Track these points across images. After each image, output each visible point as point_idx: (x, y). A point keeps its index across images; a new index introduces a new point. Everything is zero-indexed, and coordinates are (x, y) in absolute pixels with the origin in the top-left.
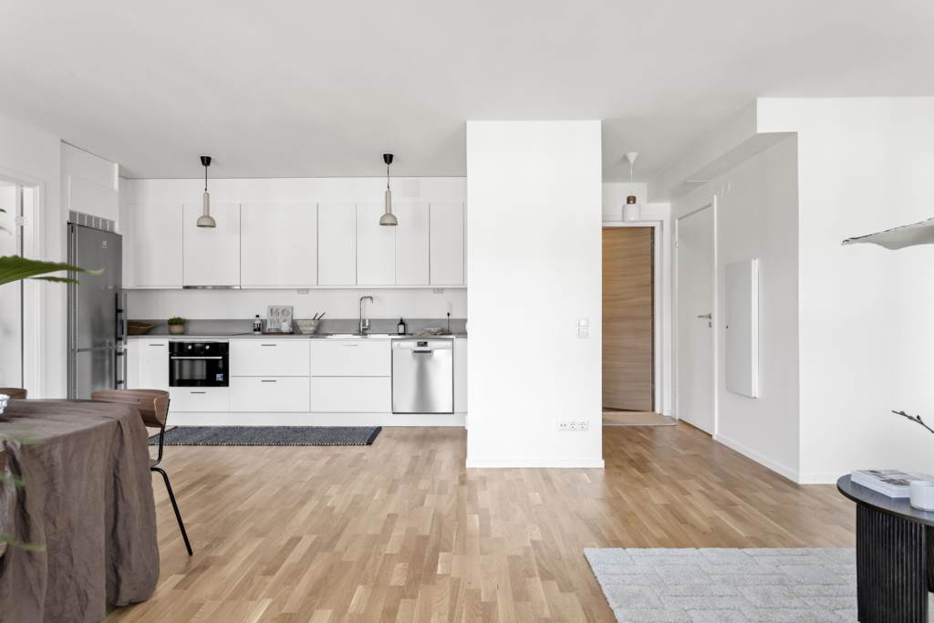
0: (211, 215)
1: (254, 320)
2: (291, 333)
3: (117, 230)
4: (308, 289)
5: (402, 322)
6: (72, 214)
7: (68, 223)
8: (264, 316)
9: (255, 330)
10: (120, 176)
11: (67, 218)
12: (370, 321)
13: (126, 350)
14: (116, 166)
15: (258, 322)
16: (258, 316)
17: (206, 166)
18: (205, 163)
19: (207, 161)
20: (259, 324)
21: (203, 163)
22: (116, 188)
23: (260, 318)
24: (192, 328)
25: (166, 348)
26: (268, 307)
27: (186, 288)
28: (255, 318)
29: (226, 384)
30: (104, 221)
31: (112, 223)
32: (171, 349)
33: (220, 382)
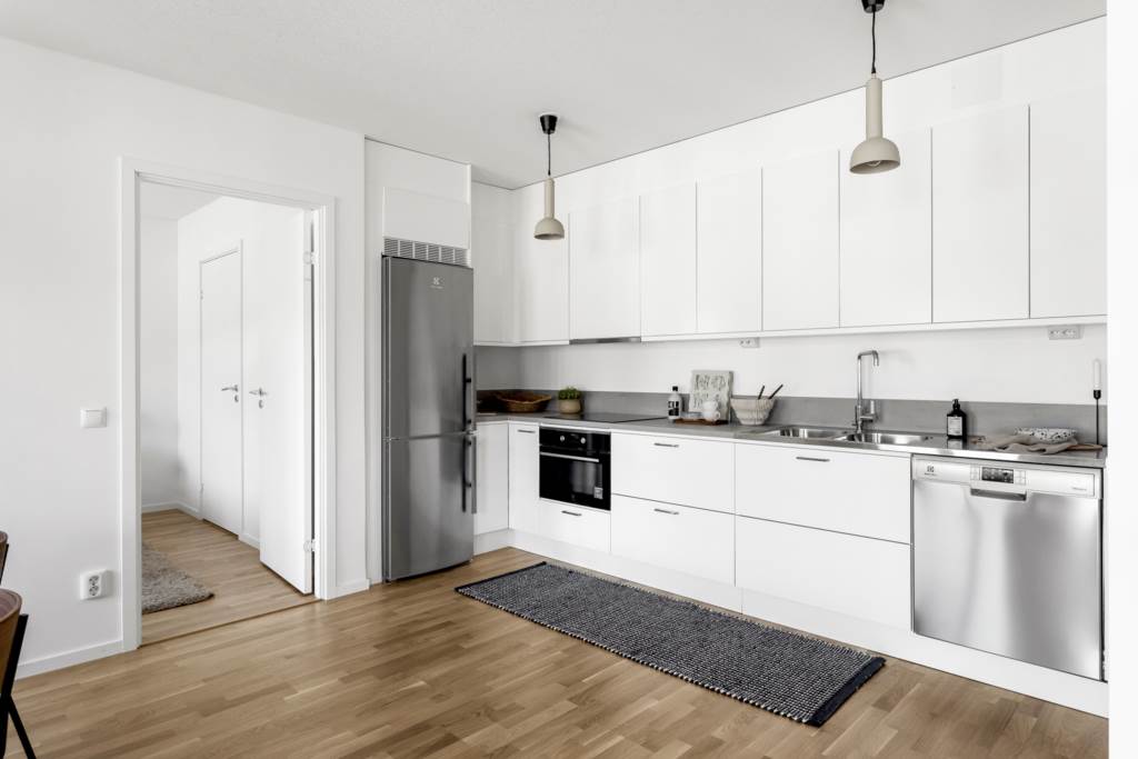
0: (556, 217)
1: (668, 395)
2: (719, 423)
3: (469, 263)
4: (757, 339)
5: (957, 410)
6: (390, 243)
7: (383, 256)
8: (686, 387)
9: (671, 413)
10: (473, 181)
11: (381, 249)
12: (879, 403)
13: (475, 439)
14: (469, 167)
15: (675, 398)
16: (675, 389)
17: (549, 133)
18: (547, 127)
19: (549, 124)
20: (677, 403)
21: (544, 129)
22: (468, 200)
23: (679, 392)
24: (593, 406)
25: (536, 437)
26: (694, 372)
27: (573, 342)
28: (671, 391)
29: (604, 504)
30: (447, 250)
31: (461, 253)
32: (542, 439)
33: (598, 500)
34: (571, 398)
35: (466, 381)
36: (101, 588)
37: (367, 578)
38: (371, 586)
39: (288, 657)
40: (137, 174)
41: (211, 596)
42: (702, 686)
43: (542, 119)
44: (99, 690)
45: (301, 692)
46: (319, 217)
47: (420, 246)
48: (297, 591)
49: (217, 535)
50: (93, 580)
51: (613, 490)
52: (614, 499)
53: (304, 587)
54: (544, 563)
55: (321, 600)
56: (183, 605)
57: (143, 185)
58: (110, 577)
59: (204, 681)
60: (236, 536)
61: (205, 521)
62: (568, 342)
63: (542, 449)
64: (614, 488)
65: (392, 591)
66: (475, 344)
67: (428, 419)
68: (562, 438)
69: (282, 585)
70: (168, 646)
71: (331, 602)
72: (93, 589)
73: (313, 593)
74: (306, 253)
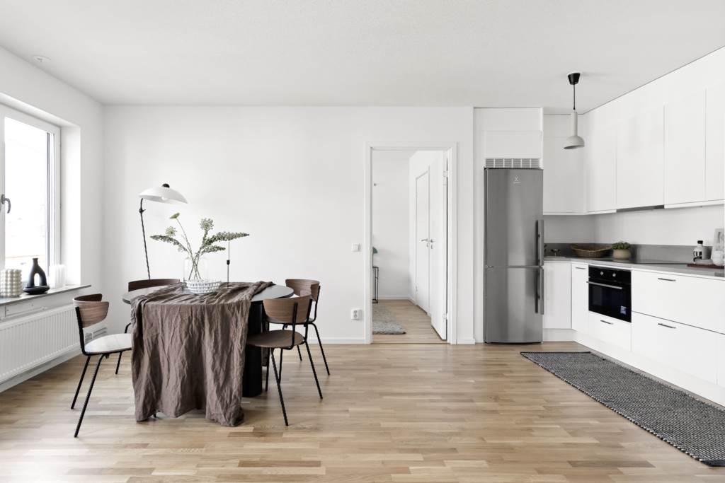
1: (694, 247)
3: (541, 166)
6: (489, 161)
7: (485, 169)
8: (709, 240)
11: (484, 165)
13: (543, 271)
14: (541, 109)
15: (699, 249)
16: (700, 242)
17: (574, 84)
18: (572, 81)
19: (574, 78)
20: (701, 253)
21: (571, 83)
22: (541, 129)
23: (704, 244)
24: (642, 255)
25: (586, 272)
26: (717, 230)
27: (620, 211)
28: (696, 244)
29: (627, 318)
30: (526, 161)
31: (535, 161)
32: (590, 274)
33: (623, 314)
34: (621, 248)
35: (537, 236)
36: (358, 316)
37: (474, 337)
38: (476, 343)
39: (423, 359)
40: (371, 148)
41: (404, 333)
42: (640, 426)
43: (569, 76)
44: (354, 353)
45: (420, 371)
46: (449, 153)
47: (508, 161)
48: (440, 338)
49: (419, 312)
50: (355, 312)
51: (633, 309)
52: (633, 315)
53: (443, 337)
54: (589, 352)
55: (449, 344)
56: (393, 334)
57: (373, 152)
58: (361, 311)
59: (388, 358)
60: (426, 313)
61: (417, 306)
62: (615, 211)
63: (590, 280)
64: (633, 308)
65: (487, 347)
66: (544, 214)
67: (519, 256)
68: (602, 273)
69: (436, 334)
70: (380, 346)
71: (453, 345)
72: (355, 316)
73: (446, 340)
74: (444, 172)
